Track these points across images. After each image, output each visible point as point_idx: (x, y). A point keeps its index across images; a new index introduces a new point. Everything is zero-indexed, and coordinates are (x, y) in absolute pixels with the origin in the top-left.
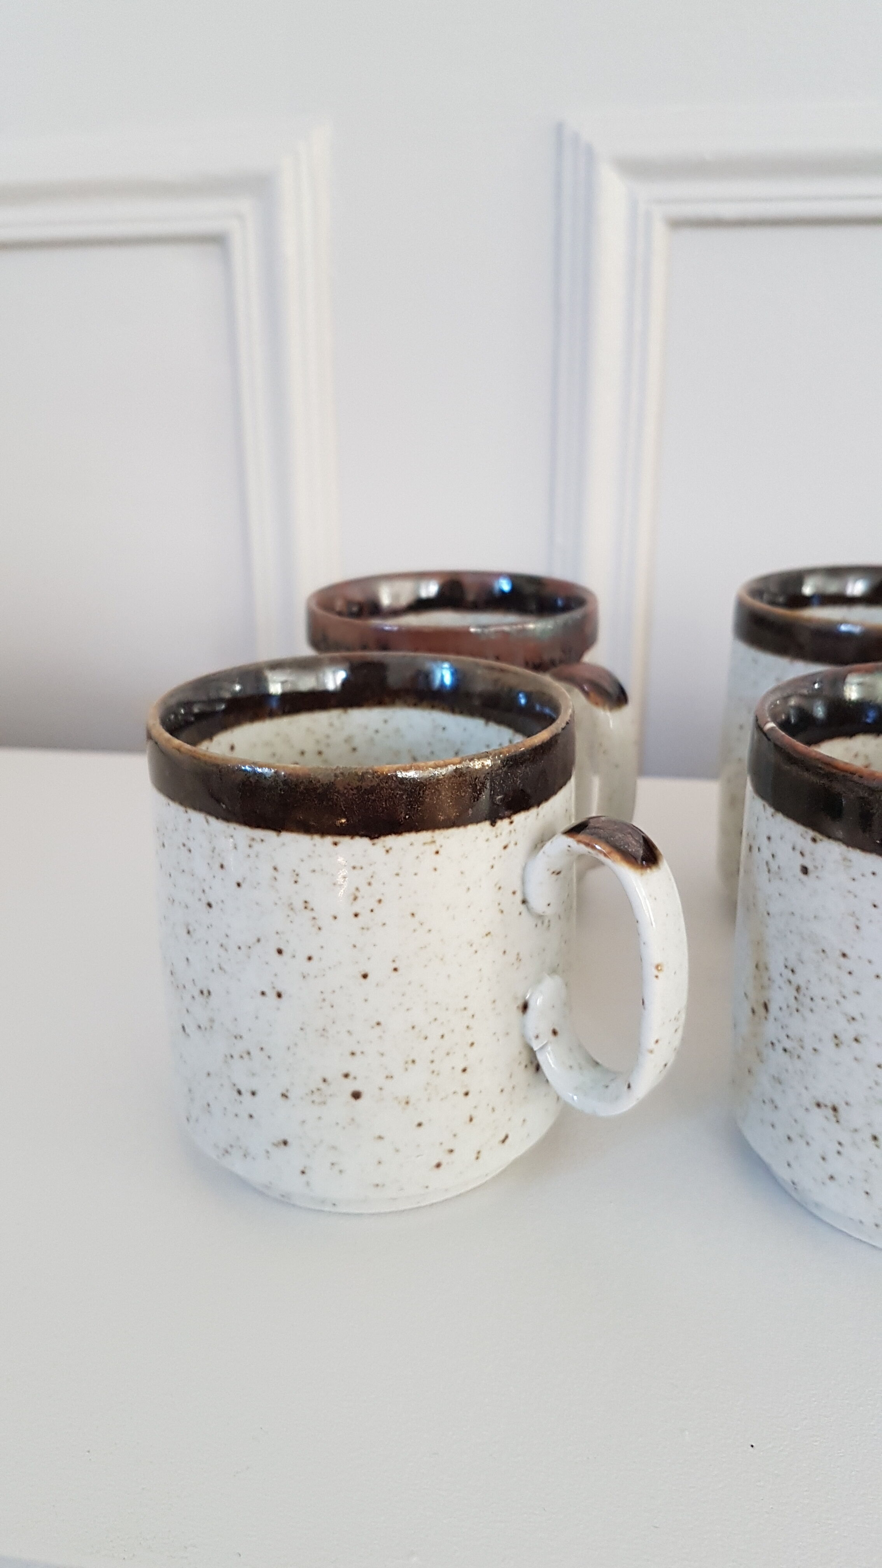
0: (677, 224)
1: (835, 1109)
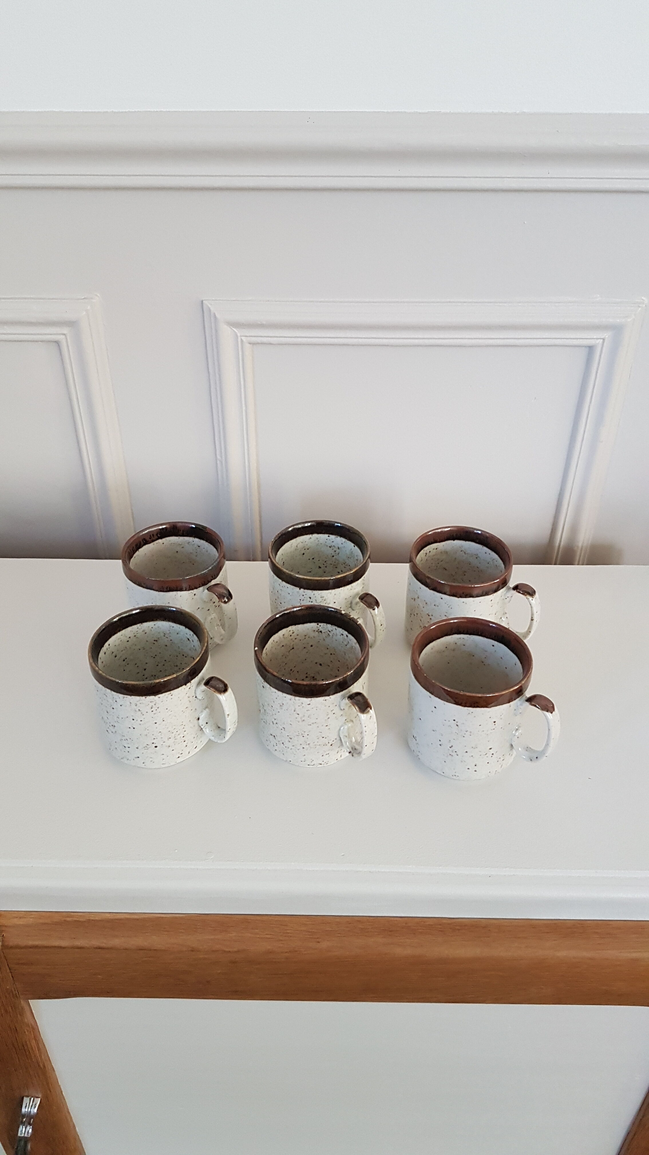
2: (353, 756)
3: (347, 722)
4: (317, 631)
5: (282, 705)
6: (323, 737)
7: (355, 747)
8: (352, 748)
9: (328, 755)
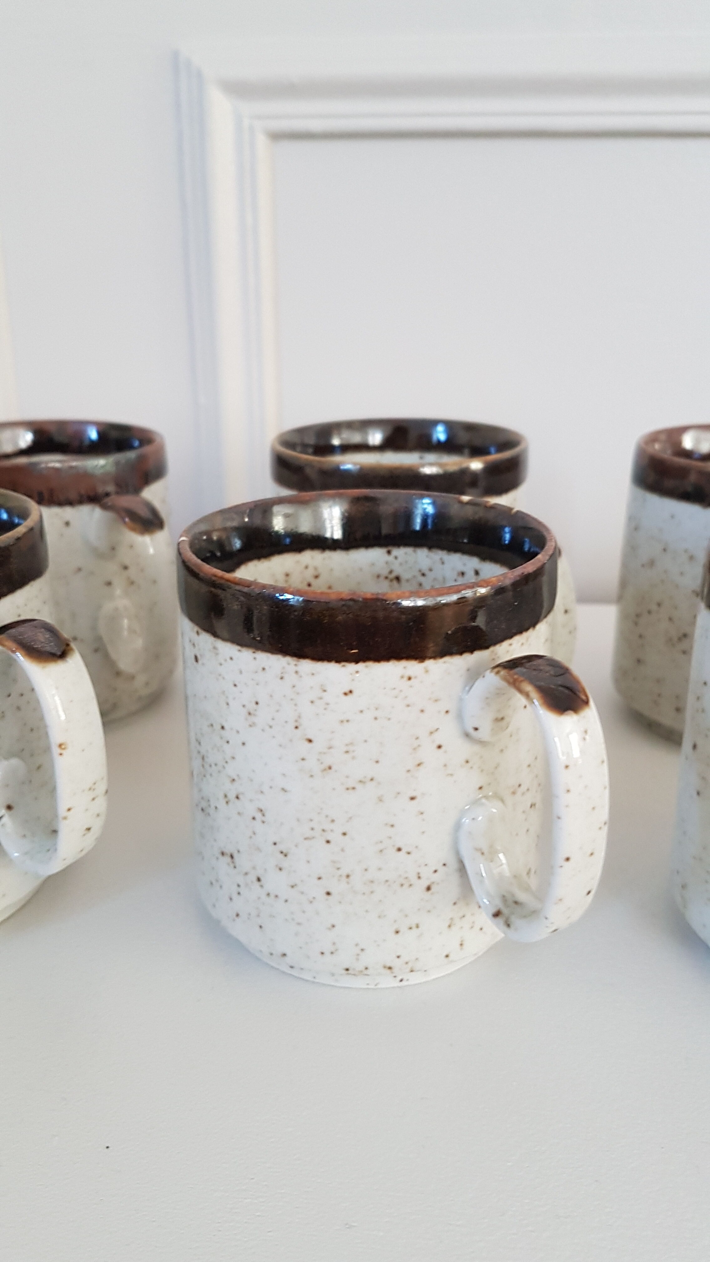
0: (277, 136)
1: (232, 857)
2: (508, 926)
3: (486, 797)
4: (386, 578)
5: (252, 706)
6: (399, 850)
7: (513, 895)
8: (504, 898)
9: (415, 931)
